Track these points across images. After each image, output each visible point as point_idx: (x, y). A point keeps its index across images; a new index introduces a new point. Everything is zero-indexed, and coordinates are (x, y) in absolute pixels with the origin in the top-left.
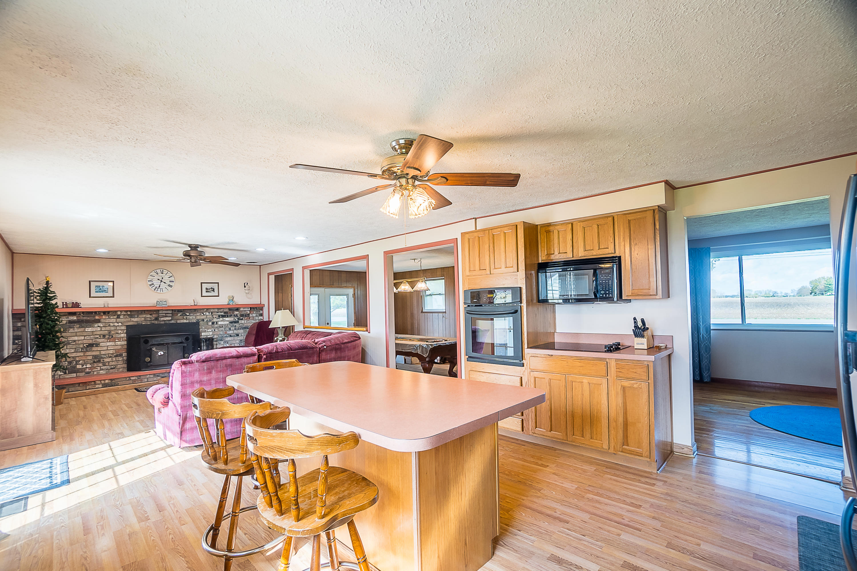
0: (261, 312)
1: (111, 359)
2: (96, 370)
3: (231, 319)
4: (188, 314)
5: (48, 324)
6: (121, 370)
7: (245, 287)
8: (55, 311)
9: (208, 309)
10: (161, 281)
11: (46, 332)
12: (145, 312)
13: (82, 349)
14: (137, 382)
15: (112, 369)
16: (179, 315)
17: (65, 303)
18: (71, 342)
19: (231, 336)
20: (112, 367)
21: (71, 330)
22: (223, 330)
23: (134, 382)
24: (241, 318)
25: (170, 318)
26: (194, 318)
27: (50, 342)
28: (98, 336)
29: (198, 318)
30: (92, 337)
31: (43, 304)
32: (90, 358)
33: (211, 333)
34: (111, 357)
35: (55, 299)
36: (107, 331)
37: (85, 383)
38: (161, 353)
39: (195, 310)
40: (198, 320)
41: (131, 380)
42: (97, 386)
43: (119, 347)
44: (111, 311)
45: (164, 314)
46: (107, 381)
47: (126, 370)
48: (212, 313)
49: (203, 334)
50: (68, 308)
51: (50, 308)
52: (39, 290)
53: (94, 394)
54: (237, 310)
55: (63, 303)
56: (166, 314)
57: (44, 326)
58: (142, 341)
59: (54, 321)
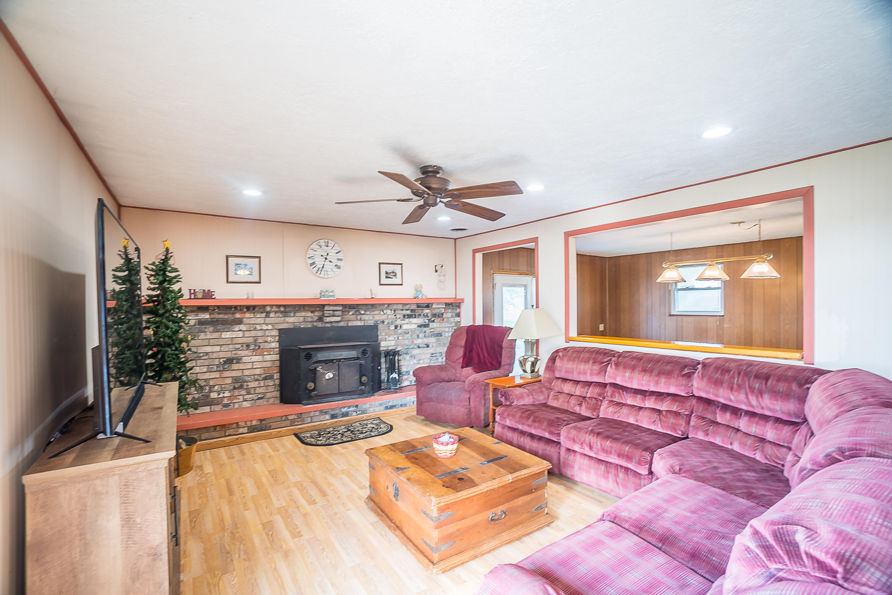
0: (458, 310)
1: (257, 382)
2: (238, 401)
3: (419, 321)
4: (363, 312)
5: (167, 328)
6: (272, 400)
7: (436, 271)
8: (179, 303)
9: (389, 305)
10: (326, 259)
11: (165, 343)
12: (304, 308)
13: (218, 366)
14: (296, 423)
15: (259, 399)
16: (351, 313)
17: (192, 292)
18: (202, 355)
19: (419, 347)
20: (260, 396)
21: (202, 336)
22: (410, 338)
23: (293, 423)
24: (433, 319)
25: (339, 319)
26: (371, 318)
27: (170, 361)
28: (239, 346)
29: (377, 318)
30: (231, 346)
31: (161, 290)
32: (229, 381)
33: (393, 343)
34: (257, 380)
35: (178, 281)
36: (251, 338)
37: (224, 427)
38: (329, 375)
39: (373, 305)
40: (376, 321)
41: (288, 420)
42: (241, 430)
43: (268, 364)
44: (259, 306)
45: (331, 312)
46: (254, 423)
47: (279, 401)
48: (394, 311)
49: (383, 344)
50: (197, 299)
51: (170, 297)
52: (153, 264)
53: (236, 443)
54: (428, 306)
55: (190, 290)
56: (334, 311)
57: (162, 330)
58: (303, 354)
59: (176, 322)
